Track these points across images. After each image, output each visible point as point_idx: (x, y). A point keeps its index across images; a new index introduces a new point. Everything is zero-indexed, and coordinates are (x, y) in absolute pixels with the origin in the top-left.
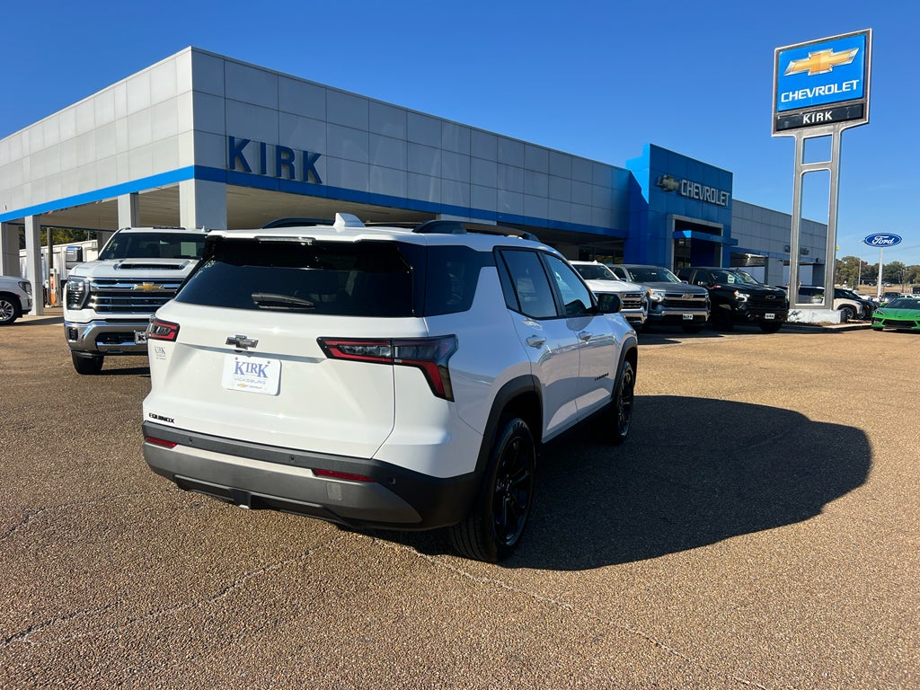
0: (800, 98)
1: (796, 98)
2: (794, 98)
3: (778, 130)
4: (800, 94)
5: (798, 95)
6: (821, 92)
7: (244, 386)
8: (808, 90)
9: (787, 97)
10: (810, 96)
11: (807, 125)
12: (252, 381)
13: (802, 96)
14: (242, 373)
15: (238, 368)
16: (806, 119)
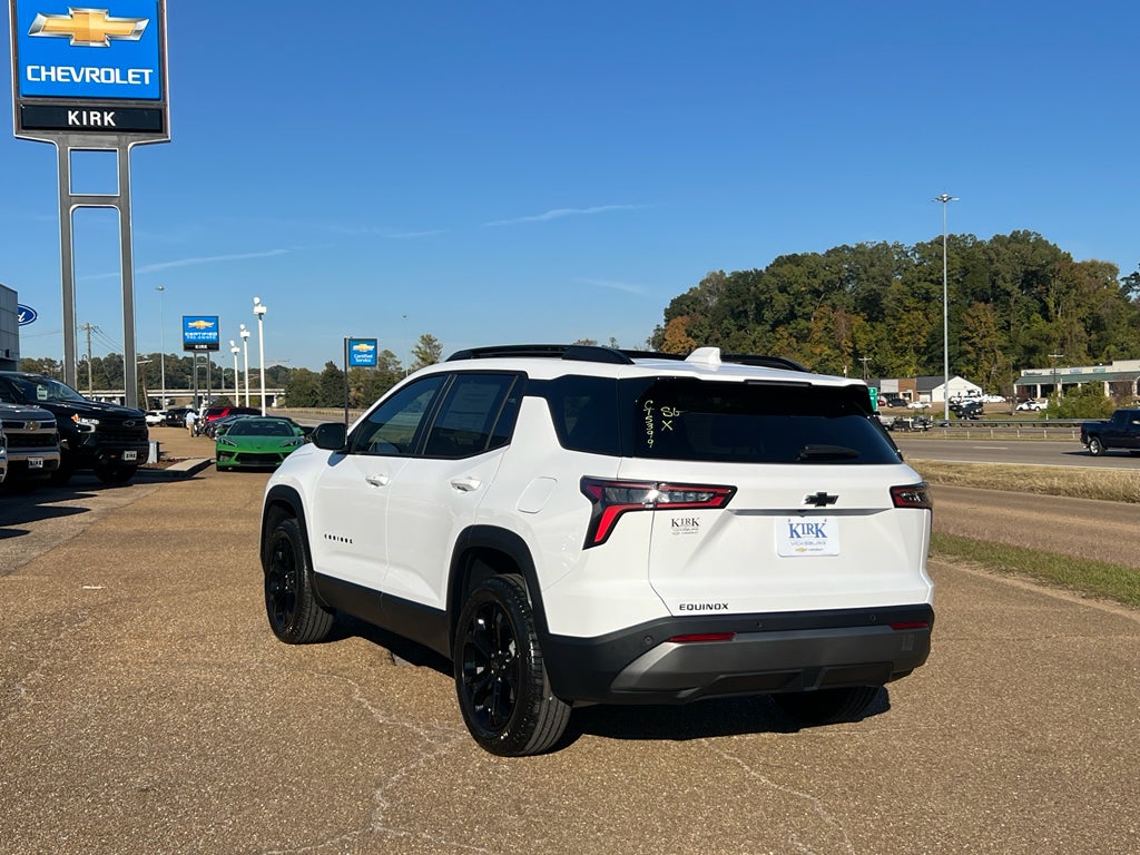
0: (60, 79)
1: (53, 79)
2: (48, 77)
3: (24, 128)
4: (60, 74)
5: (57, 74)
6: (93, 76)
7: (803, 550)
8: (72, 70)
9: (36, 73)
10: (77, 80)
11: (74, 128)
12: (811, 543)
13: (63, 77)
14: (799, 536)
15: (793, 531)
16: (72, 117)
